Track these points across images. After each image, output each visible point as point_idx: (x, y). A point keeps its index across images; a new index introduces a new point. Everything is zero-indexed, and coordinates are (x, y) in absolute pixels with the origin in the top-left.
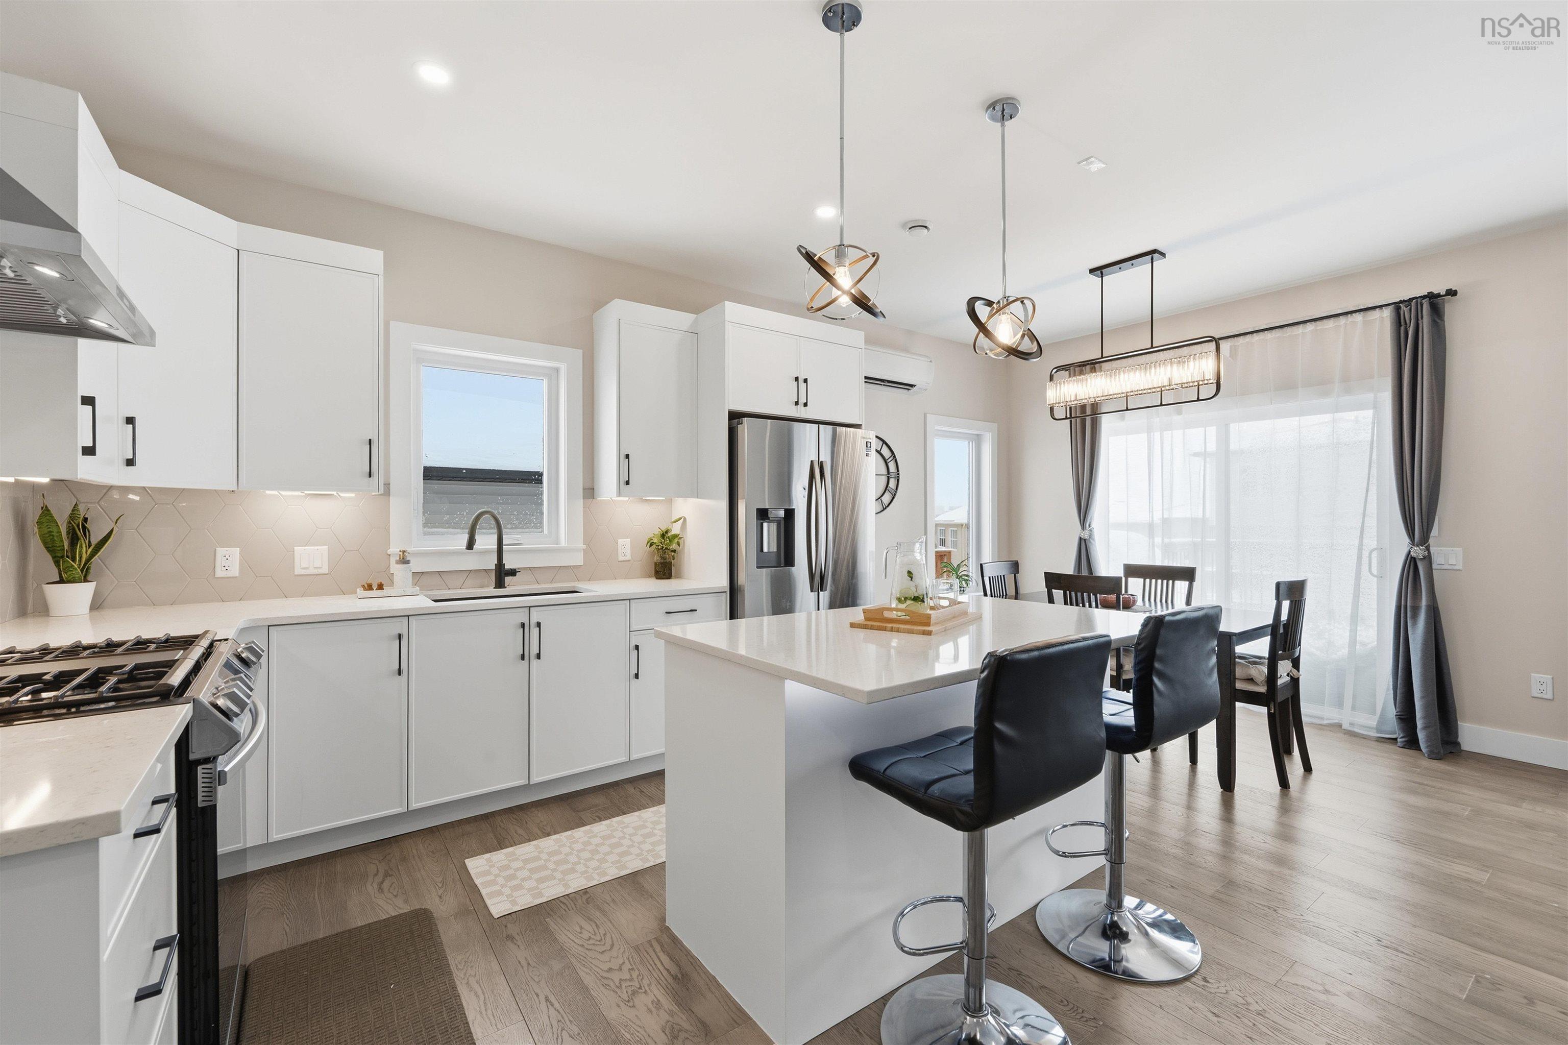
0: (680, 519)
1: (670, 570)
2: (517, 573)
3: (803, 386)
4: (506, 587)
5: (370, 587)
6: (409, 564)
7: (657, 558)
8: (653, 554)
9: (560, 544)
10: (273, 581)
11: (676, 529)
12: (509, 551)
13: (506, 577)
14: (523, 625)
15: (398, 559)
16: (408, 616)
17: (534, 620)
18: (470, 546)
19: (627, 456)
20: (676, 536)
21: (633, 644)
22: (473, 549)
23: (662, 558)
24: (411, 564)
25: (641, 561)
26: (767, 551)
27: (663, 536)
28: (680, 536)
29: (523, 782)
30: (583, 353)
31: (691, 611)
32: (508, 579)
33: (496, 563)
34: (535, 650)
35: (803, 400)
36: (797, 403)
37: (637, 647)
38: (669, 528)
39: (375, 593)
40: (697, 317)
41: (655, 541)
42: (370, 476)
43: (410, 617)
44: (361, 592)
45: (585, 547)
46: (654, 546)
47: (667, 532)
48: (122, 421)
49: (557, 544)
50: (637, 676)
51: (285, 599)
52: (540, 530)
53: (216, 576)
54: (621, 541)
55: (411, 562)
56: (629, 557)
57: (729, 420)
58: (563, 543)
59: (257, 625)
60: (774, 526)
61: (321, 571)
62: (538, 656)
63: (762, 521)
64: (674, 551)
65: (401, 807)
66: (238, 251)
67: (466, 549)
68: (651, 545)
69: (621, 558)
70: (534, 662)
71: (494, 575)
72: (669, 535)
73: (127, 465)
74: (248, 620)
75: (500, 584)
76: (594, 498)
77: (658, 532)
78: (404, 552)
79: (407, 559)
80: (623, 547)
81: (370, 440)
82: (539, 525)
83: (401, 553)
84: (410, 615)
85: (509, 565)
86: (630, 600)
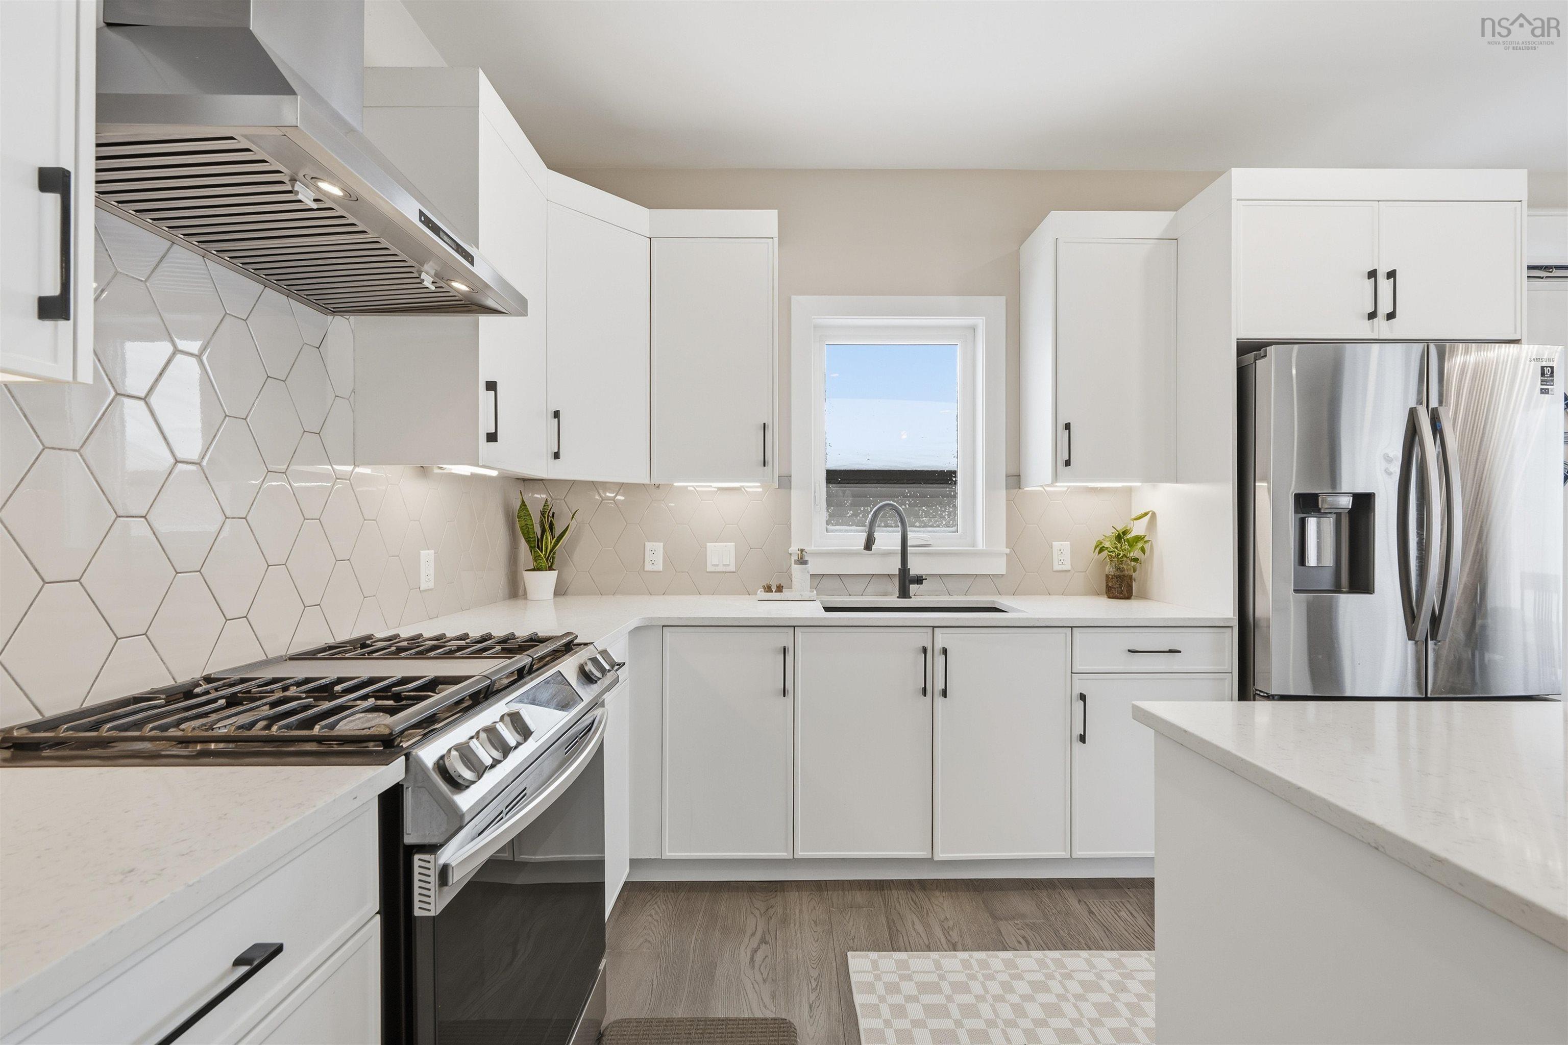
0: (1146, 514)
1: (1130, 587)
2: (924, 581)
3: (1385, 285)
4: (911, 598)
5: (768, 589)
6: (806, 564)
7: (1109, 569)
8: (1103, 563)
9: (976, 547)
10: (689, 577)
11: (1138, 529)
12: (915, 554)
13: (911, 585)
14: (925, 650)
15: (797, 558)
16: (794, 627)
17: (939, 646)
18: (868, 546)
19: (1068, 426)
20: (1138, 539)
21: (1076, 692)
22: (871, 550)
23: (1118, 569)
24: (809, 565)
25: (1086, 572)
26: (1315, 565)
27: (1119, 538)
28: (1146, 539)
29: (924, 854)
30: (1006, 300)
31: (1171, 651)
32: (913, 588)
33: (900, 567)
34: (940, 686)
35: (1385, 307)
36: (1372, 316)
37: (1083, 697)
38: (1128, 528)
39: (774, 595)
40: (1176, 214)
41: (1107, 544)
42: (764, 465)
43: (795, 628)
44: (762, 594)
45: (1008, 551)
46: (1106, 552)
47: (1125, 533)
48: (551, 415)
49: (974, 547)
50: (1083, 739)
51: (699, 596)
52: (954, 529)
53: (645, 570)
54: (1056, 545)
55: (809, 562)
56: (1068, 567)
57: (1237, 357)
58: (981, 545)
59: (651, 624)
60: (1329, 523)
61: (728, 569)
62: (944, 693)
63: (1303, 515)
64: (1136, 560)
65: (786, 852)
66: (650, 239)
67: (864, 549)
68: (1101, 550)
69: (1057, 567)
70: (939, 700)
71: (898, 580)
72: (1129, 536)
73: (555, 459)
74: (642, 618)
75: (904, 593)
76: (1020, 488)
77: (1111, 533)
78: (802, 550)
79: (805, 559)
80: (1060, 552)
81: (764, 424)
82: (952, 522)
83: (799, 552)
84: (796, 626)
85: (915, 569)
86: (1072, 627)
